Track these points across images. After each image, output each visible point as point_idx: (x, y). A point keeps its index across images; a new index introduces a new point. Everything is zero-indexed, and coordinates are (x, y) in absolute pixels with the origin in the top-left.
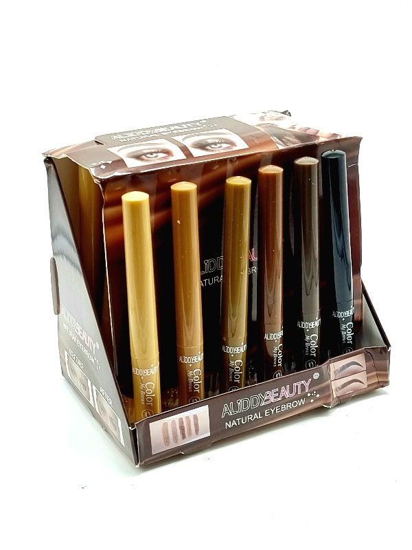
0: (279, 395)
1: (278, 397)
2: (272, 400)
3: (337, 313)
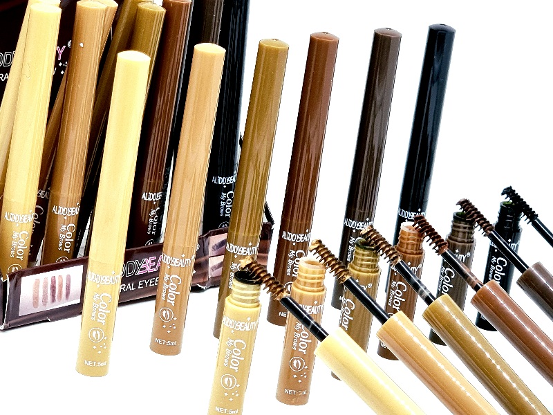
0: (156, 265)
1: (154, 267)
2: (148, 270)
3: (217, 178)
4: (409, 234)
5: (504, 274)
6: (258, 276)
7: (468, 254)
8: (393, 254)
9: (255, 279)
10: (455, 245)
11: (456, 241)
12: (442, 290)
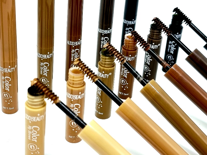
4: (129, 41)
5: (175, 49)
6: (42, 90)
7: (159, 45)
8: (121, 58)
9: (40, 92)
10: (152, 41)
11: (153, 39)
12: (147, 61)
